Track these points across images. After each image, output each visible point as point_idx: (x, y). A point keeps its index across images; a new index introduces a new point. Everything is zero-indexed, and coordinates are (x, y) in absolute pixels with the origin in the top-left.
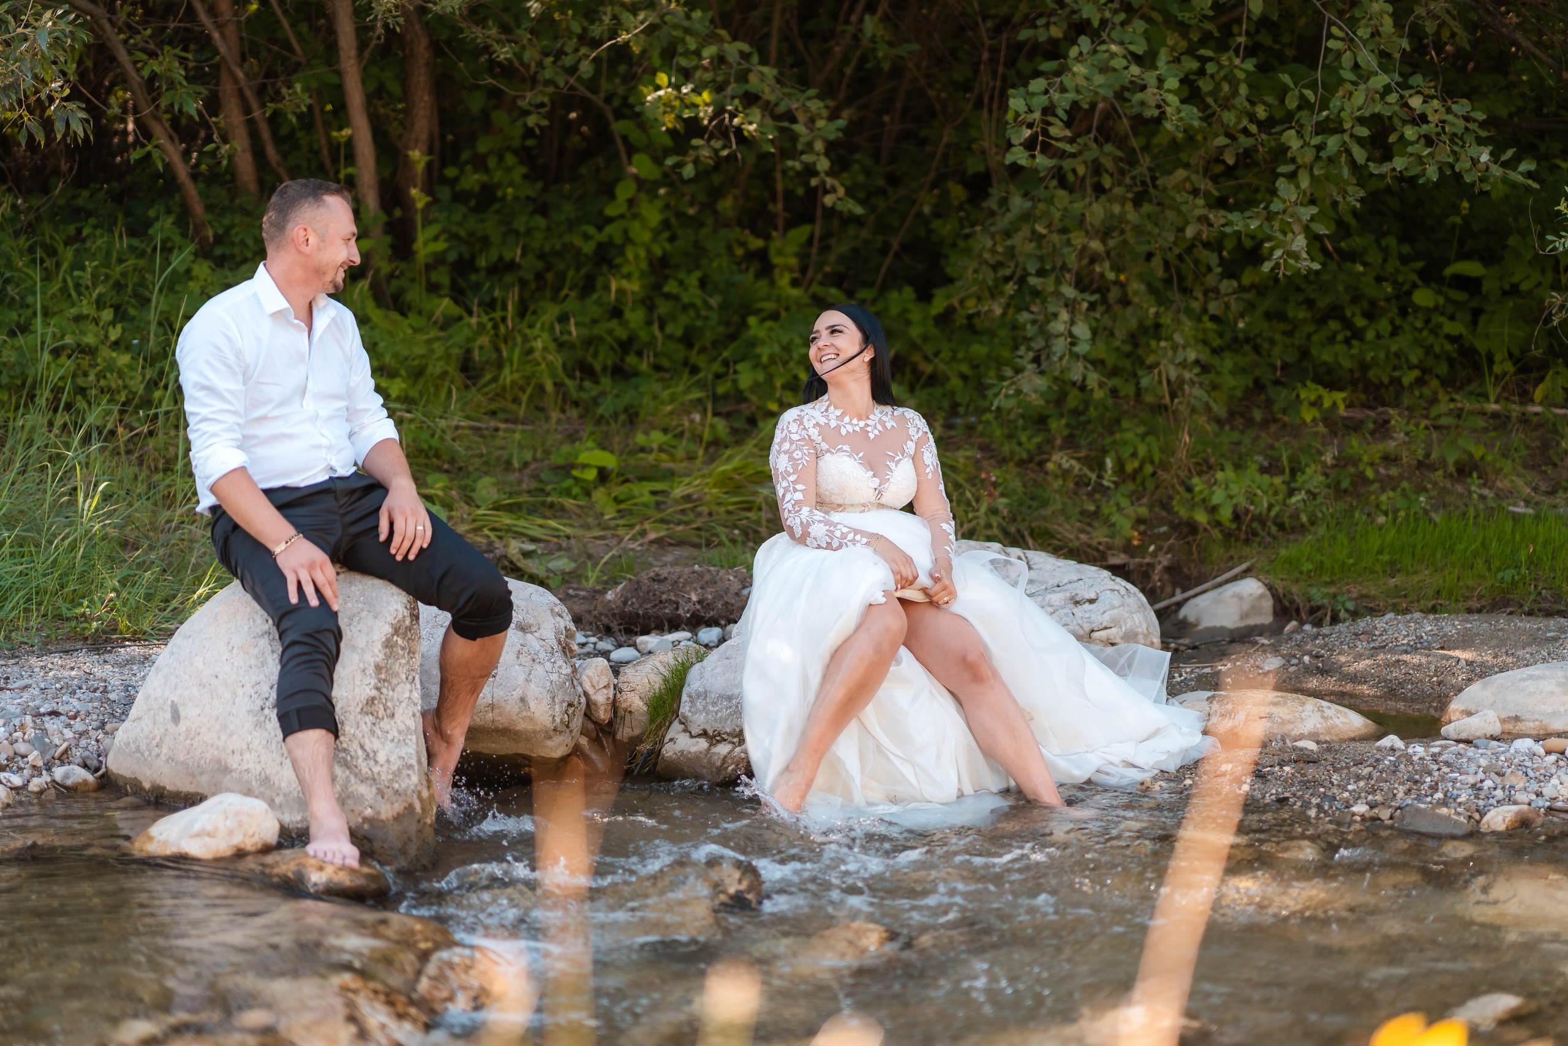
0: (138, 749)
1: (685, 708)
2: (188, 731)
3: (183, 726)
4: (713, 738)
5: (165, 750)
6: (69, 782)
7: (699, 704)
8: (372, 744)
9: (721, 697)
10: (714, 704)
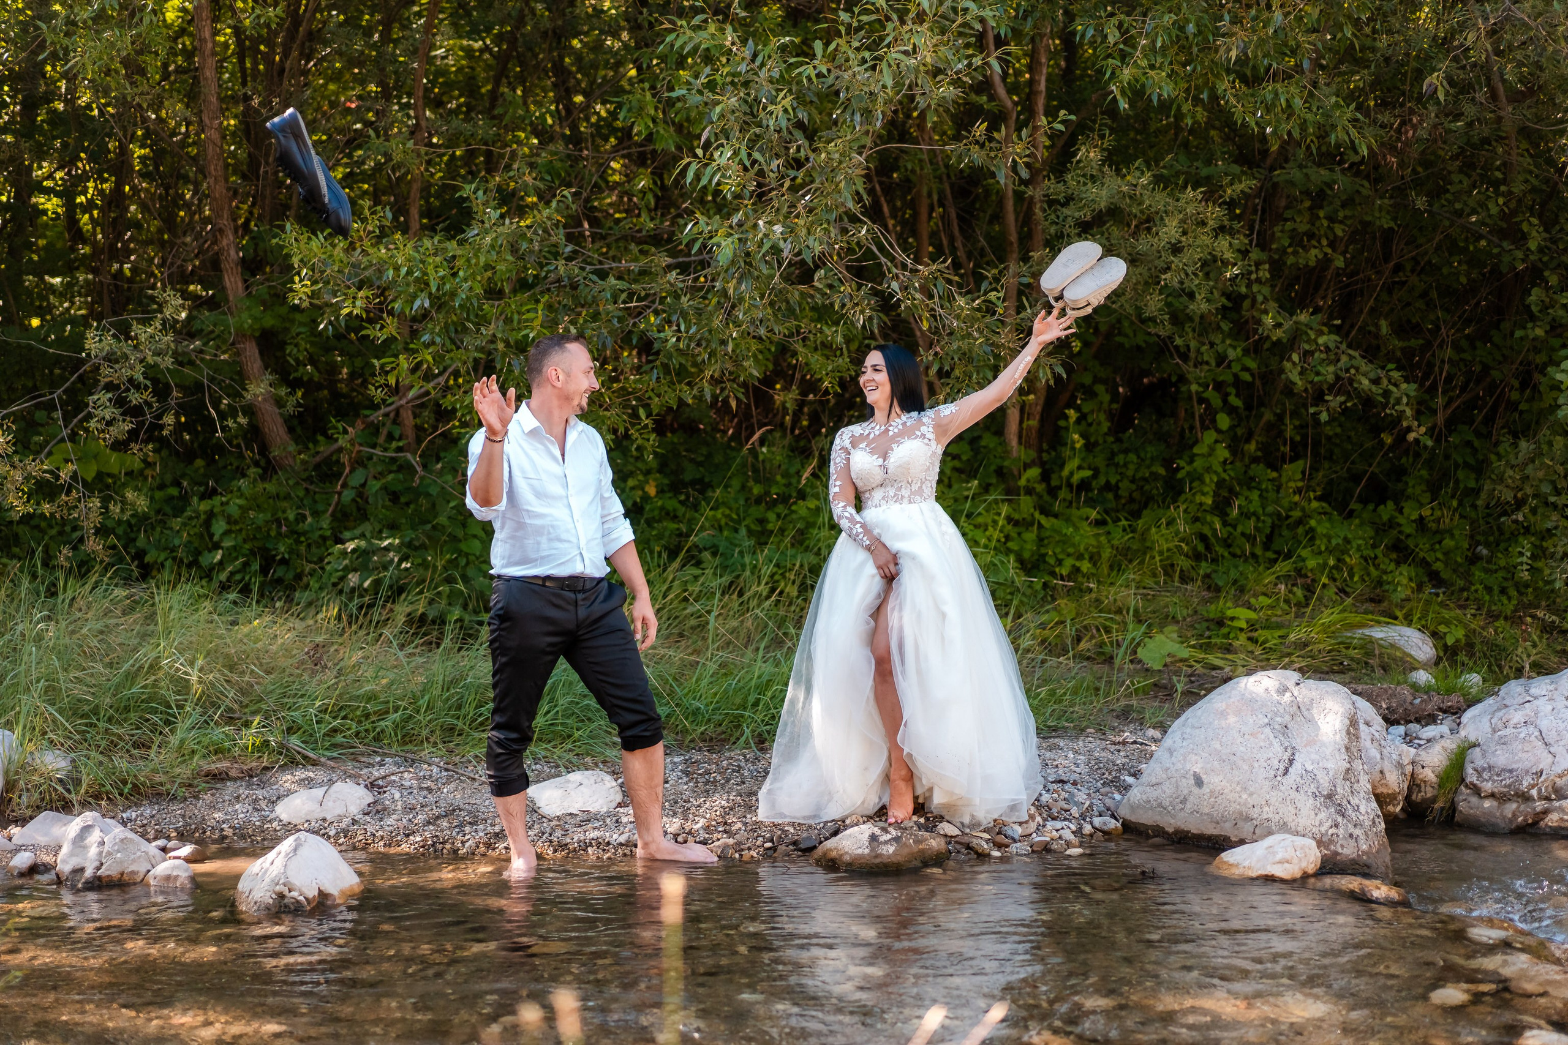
0: (1160, 805)
1: (1471, 777)
2: (1212, 792)
3: (1206, 789)
4: (1501, 798)
5: (1188, 806)
6: (1105, 828)
7: (1486, 775)
8: (1355, 801)
9: (1503, 770)
10: (1498, 775)
